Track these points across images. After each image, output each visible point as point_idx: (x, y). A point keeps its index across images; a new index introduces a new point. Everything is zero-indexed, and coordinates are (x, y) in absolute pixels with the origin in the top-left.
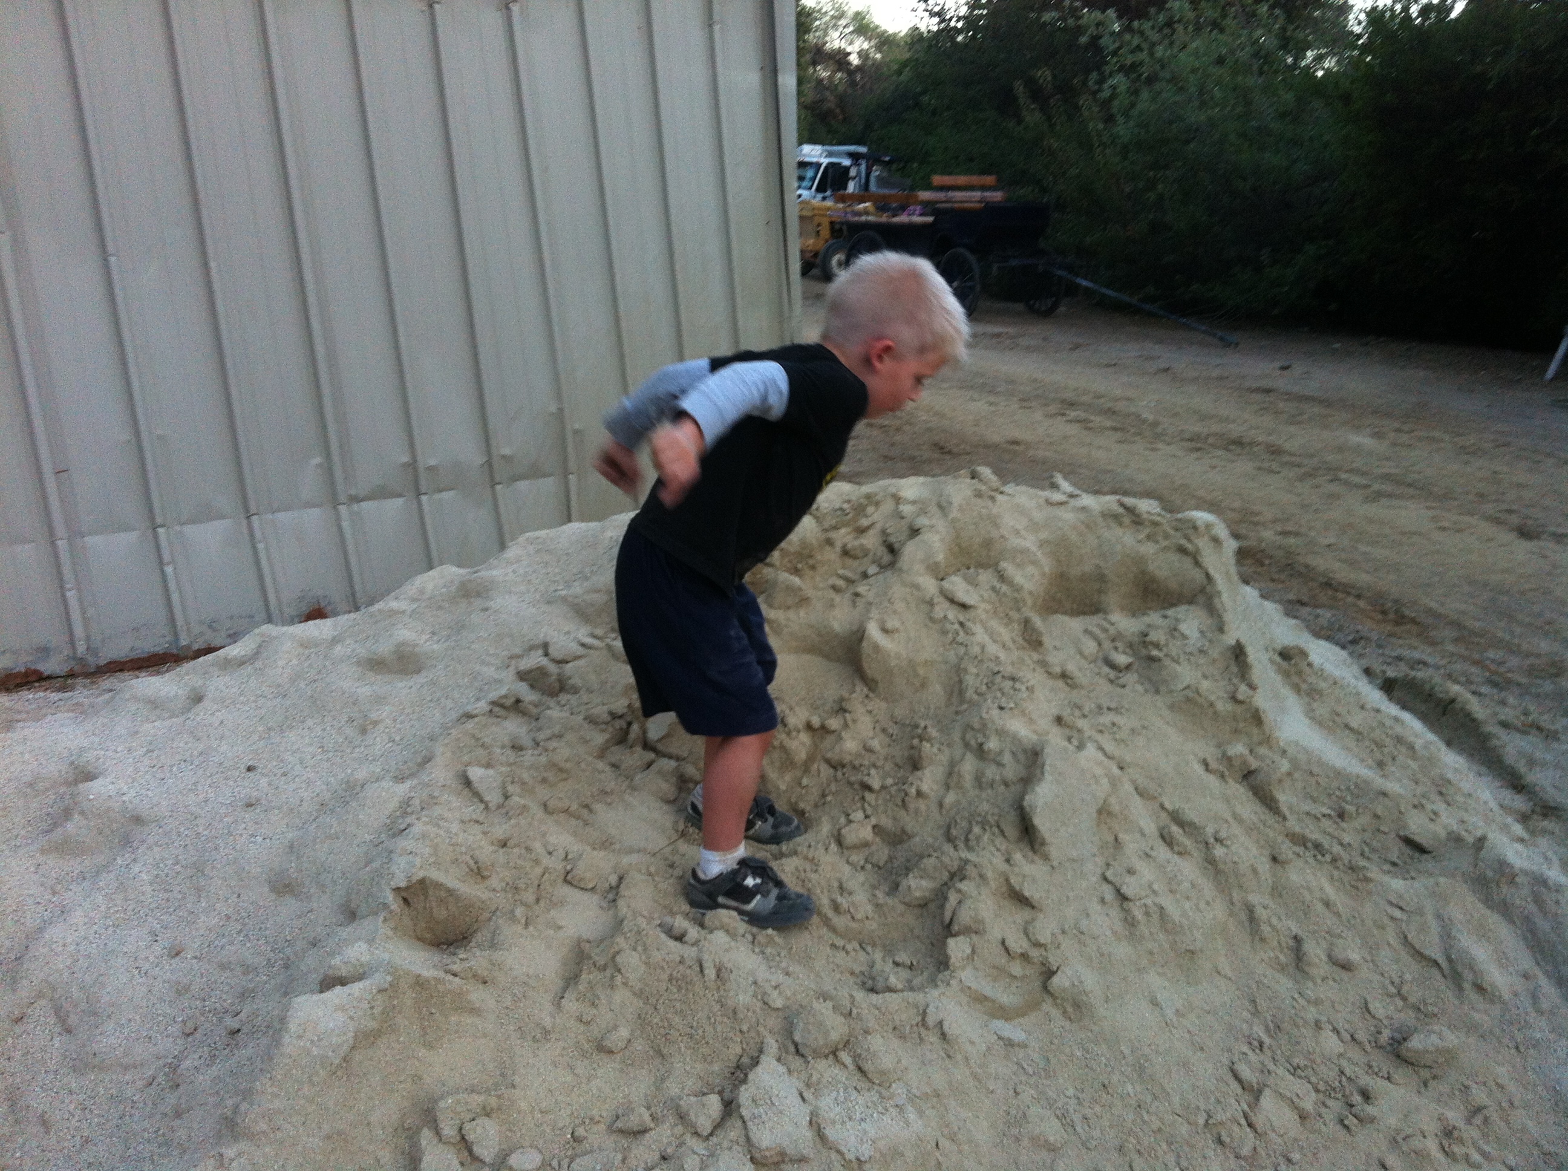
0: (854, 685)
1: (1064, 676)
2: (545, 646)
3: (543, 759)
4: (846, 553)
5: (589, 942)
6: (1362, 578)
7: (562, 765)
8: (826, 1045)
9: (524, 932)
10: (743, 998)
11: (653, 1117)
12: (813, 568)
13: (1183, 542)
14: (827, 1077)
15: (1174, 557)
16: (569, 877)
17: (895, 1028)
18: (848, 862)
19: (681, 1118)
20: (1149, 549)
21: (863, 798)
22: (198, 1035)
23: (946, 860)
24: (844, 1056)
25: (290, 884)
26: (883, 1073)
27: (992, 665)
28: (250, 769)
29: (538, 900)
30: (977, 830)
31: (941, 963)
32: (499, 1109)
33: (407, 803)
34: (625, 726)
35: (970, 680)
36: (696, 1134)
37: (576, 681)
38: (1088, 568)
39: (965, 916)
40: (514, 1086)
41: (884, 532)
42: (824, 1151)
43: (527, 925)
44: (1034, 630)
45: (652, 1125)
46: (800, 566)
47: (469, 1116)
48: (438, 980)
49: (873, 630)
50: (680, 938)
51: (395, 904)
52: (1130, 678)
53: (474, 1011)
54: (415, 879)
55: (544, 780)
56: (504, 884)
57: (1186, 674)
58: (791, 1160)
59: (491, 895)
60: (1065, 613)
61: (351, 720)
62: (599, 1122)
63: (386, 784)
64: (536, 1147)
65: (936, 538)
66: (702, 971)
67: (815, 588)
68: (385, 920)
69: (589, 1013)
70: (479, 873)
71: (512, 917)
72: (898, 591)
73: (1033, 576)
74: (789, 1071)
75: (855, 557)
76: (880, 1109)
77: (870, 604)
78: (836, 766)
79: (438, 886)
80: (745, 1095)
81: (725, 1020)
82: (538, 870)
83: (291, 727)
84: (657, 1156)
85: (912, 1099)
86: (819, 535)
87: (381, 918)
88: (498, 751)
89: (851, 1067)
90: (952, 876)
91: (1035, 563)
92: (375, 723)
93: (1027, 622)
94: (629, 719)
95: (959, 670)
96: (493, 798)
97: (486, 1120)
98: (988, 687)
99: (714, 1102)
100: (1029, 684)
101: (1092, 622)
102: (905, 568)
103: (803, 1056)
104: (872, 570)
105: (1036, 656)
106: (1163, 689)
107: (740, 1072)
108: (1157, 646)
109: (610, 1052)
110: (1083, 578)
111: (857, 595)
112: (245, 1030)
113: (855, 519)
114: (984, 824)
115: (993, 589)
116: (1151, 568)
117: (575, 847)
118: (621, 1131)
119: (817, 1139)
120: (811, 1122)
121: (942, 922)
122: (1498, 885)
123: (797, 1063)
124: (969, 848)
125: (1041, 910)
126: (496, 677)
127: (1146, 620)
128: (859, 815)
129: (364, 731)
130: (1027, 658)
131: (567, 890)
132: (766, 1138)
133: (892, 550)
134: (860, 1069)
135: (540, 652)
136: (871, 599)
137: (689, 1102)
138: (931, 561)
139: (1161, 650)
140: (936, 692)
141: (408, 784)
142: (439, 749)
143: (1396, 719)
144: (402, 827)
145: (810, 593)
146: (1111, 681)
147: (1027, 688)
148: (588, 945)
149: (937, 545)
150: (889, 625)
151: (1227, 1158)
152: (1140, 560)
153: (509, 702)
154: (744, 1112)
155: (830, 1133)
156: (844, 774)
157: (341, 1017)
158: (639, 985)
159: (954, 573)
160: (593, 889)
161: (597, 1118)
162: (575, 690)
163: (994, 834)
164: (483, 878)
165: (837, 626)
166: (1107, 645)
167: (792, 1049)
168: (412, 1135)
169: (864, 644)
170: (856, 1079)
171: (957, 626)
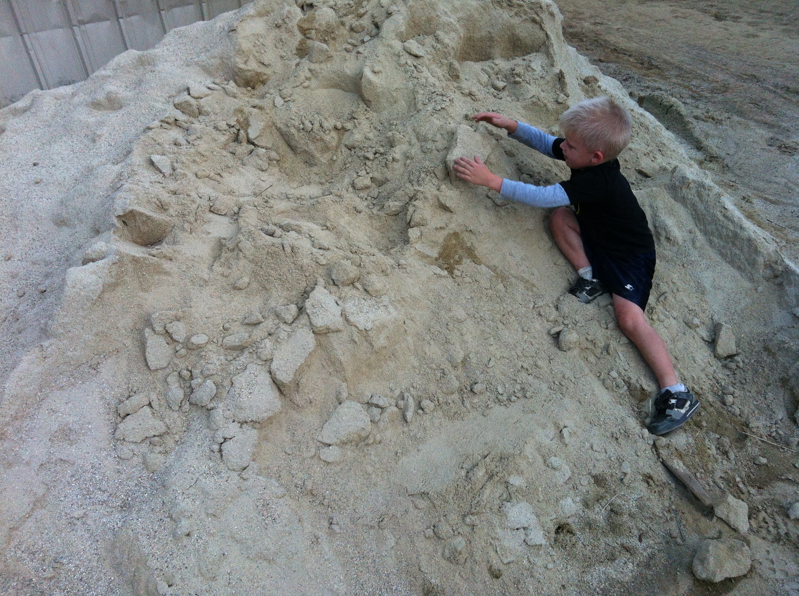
0: (359, 104)
1: (470, 94)
2: (188, 89)
3: (192, 150)
4: (352, 29)
5: (224, 239)
6: (633, 46)
7: (204, 153)
8: (348, 279)
9: (190, 236)
10: (306, 261)
11: (263, 317)
12: (334, 39)
13: (535, 16)
14: (349, 294)
15: (529, 25)
16: (212, 209)
17: (382, 271)
18: (358, 196)
19: (277, 316)
20: (516, 21)
21: (365, 164)
22: (26, 296)
23: (407, 191)
24: (358, 285)
25: (64, 220)
26: (377, 291)
27: (431, 88)
28: (35, 165)
29: (196, 220)
30: (423, 175)
31: (406, 241)
32: (184, 317)
33: (121, 174)
34: (236, 132)
35: (420, 97)
36: (285, 323)
37: (207, 108)
38: (483, 33)
39: (417, 218)
40: (191, 307)
41: (373, 16)
42: (349, 327)
43: (191, 233)
44: (455, 69)
45: (263, 320)
46: (326, 38)
47: (169, 321)
48: (145, 259)
49: (367, 72)
50: (272, 235)
51: (119, 224)
52: (504, 94)
53: (167, 273)
54: (127, 211)
55: (194, 161)
56: (177, 213)
57: (533, 90)
58: (332, 331)
59: (170, 218)
60: (471, 60)
61: (87, 136)
62: (236, 321)
63: (109, 166)
64: (205, 334)
65: (401, 17)
66: (284, 249)
67: (336, 51)
68: (114, 232)
69: (227, 272)
70: (162, 207)
71: (183, 229)
72: (381, 49)
73: (454, 38)
74: (330, 292)
75: (357, 32)
76: (376, 307)
77: (366, 57)
78: (350, 148)
79: (141, 214)
80: (308, 304)
81: (297, 271)
82: (195, 206)
83: (55, 142)
84: (266, 334)
85: (392, 302)
86: (337, 19)
87: (112, 232)
88: (167, 146)
89: (361, 289)
90: (411, 199)
91: (455, 31)
92: (100, 136)
93: (451, 65)
94: (238, 128)
95: (414, 92)
96: (167, 170)
97: (177, 323)
98: (429, 101)
99: (293, 308)
100: (450, 98)
101: (486, 65)
102: (384, 36)
103: (337, 285)
104: (367, 38)
105: (456, 84)
106: (521, 98)
107: (305, 294)
108: (519, 75)
109: (240, 289)
110: (481, 39)
111: (358, 53)
112: (48, 290)
113: (356, 9)
114: (427, 172)
115: (433, 46)
116: (517, 32)
117: (213, 194)
118: (248, 324)
119: (345, 322)
120: (342, 314)
121: (406, 222)
122: (681, 189)
123: (334, 289)
124: (419, 185)
125: (455, 213)
126: (163, 108)
127: (515, 62)
128: (363, 173)
129: (94, 141)
130: (451, 85)
131: (211, 215)
132: (319, 322)
133: (377, 26)
134: (366, 290)
135: (186, 93)
136: (366, 55)
137: (280, 308)
138: (399, 31)
139: (521, 78)
140: (402, 104)
141: (120, 165)
142: (135, 146)
143: (642, 115)
144: (119, 186)
145: (333, 53)
146: (495, 96)
147: (450, 100)
148: (224, 241)
149: (401, 21)
150: (376, 69)
151: (543, 322)
152: (511, 27)
153: (171, 120)
154: (308, 311)
155: (352, 319)
156: (355, 152)
157: (94, 277)
158: (251, 257)
159: (412, 38)
160: (225, 214)
161: (235, 319)
162: (208, 114)
163: (431, 177)
164: (165, 210)
165: (348, 72)
166: (493, 76)
167: (332, 283)
168: (141, 332)
169: (363, 80)
170: (364, 295)
171: (413, 68)
